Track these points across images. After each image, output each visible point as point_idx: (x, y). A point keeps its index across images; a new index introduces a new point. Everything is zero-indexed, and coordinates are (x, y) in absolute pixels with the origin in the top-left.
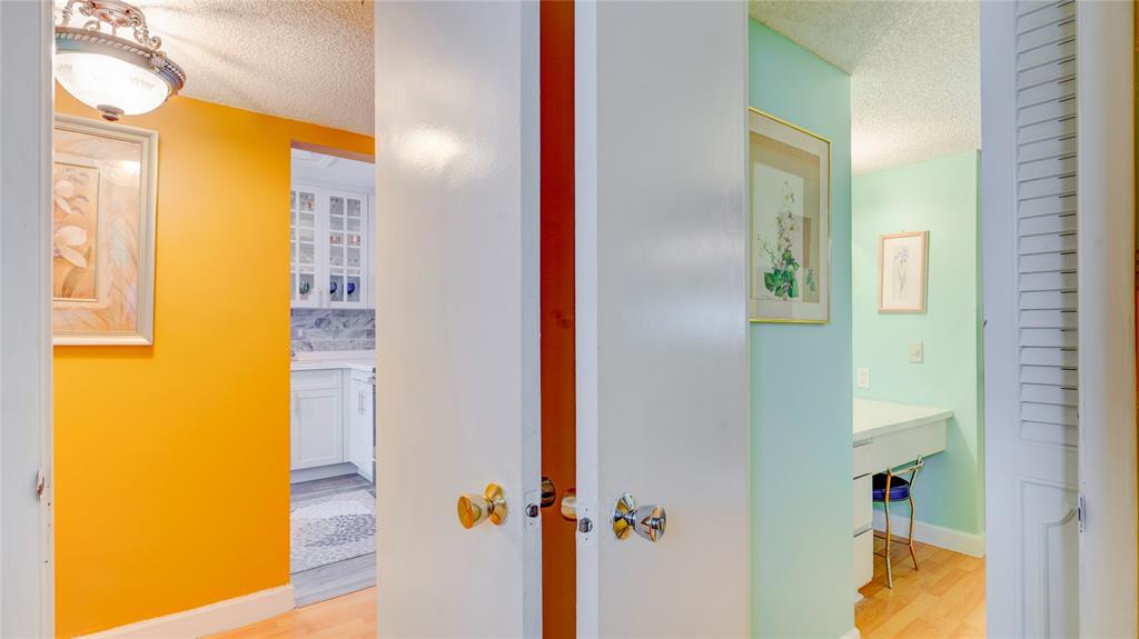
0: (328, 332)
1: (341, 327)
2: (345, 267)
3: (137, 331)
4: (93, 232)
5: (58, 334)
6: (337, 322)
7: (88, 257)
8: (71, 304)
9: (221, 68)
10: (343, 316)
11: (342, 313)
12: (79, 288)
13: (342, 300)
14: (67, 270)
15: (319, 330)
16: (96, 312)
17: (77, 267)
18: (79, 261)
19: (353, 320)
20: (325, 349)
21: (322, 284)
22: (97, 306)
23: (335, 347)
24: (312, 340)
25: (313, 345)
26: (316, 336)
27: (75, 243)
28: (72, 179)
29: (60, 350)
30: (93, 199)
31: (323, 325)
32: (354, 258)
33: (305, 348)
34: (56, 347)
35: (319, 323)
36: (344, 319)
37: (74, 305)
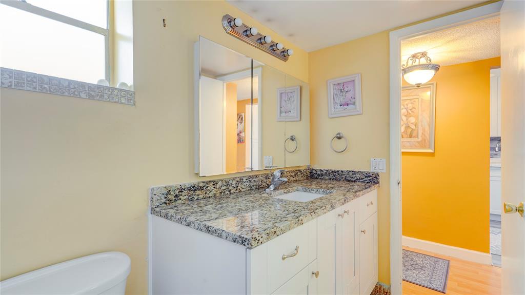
3: (429, 148)
4: (417, 118)
5: (403, 148)
7: (416, 126)
8: (412, 140)
9: (454, 55)
12: (414, 135)
14: (410, 130)
16: (418, 142)
17: (413, 129)
18: (413, 127)
22: (418, 140)
27: (412, 122)
28: (412, 103)
29: (403, 153)
30: (417, 108)
34: (402, 152)
37: (413, 140)
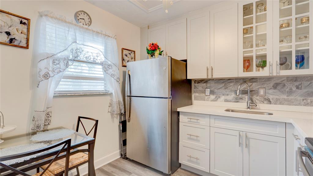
0: (283, 93)
1: (294, 89)
2: (294, 43)
6: (289, 85)
10: (295, 81)
11: (295, 79)
13: (291, 69)
15: (275, 91)
19: (306, 83)
20: (281, 103)
21: (273, 59)
23: (290, 103)
24: (271, 97)
25: (271, 100)
26: (273, 95)
31: (279, 87)
32: (303, 34)
33: (265, 102)
35: (275, 86)
36: (297, 83)
